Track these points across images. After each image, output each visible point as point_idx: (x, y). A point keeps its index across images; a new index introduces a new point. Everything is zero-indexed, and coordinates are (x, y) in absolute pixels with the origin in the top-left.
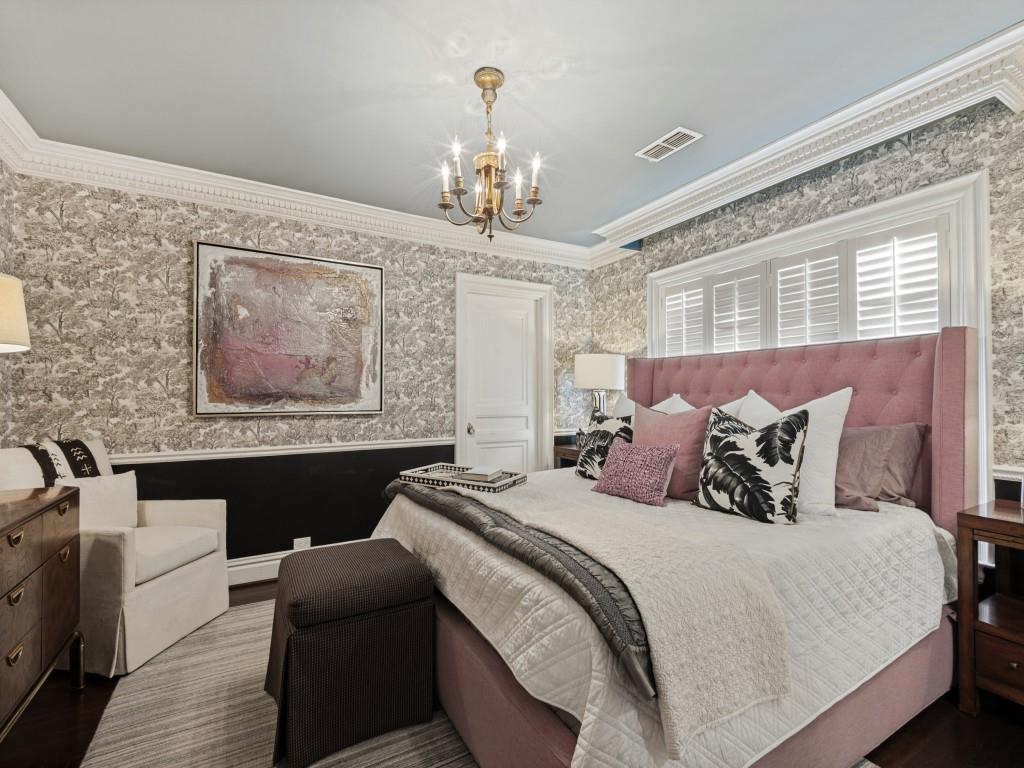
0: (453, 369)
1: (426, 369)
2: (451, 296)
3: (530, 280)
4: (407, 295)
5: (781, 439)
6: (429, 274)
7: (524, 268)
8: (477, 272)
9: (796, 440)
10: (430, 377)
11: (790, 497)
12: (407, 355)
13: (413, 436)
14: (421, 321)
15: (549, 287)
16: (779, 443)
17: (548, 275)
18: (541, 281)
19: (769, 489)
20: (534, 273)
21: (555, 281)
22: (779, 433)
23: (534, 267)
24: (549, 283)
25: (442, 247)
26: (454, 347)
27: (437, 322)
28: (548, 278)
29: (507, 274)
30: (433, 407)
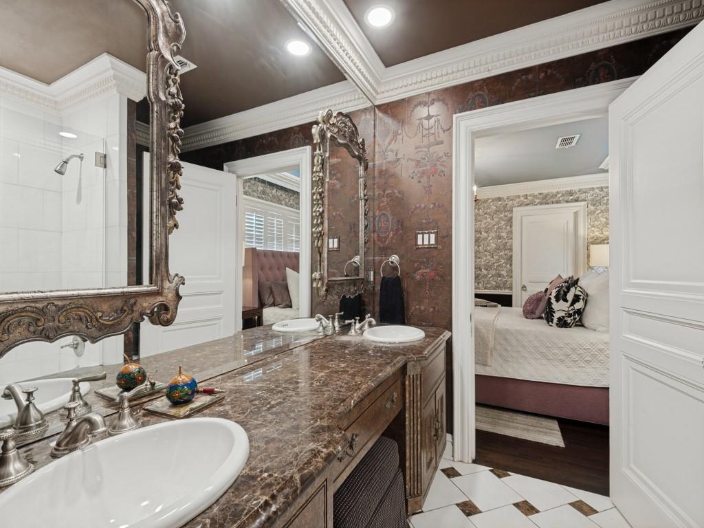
0: (511, 257)
1: (496, 257)
2: (510, 220)
3: (567, 202)
4: (486, 223)
5: (564, 291)
6: (498, 211)
7: (563, 195)
8: (527, 205)
9: (570, 292)
10: (498, 261)
11: (563, 317)
12: (485, 251)
13: (489, 289)
14: (493, 234)
15: (583, 203)
16: (562, 292)
17: (583, 196)
18: (577, 200)
19: (554, 312)
20: (571, 197)
21: (589, 198)
22: (564, 288)
23: (571, 193)
24: (584, 200)
25: (505, 196)
26: (511, 245)
27: (502, 234)
28: (583, 198)
29: (549, 201)
30: (499, 275)
